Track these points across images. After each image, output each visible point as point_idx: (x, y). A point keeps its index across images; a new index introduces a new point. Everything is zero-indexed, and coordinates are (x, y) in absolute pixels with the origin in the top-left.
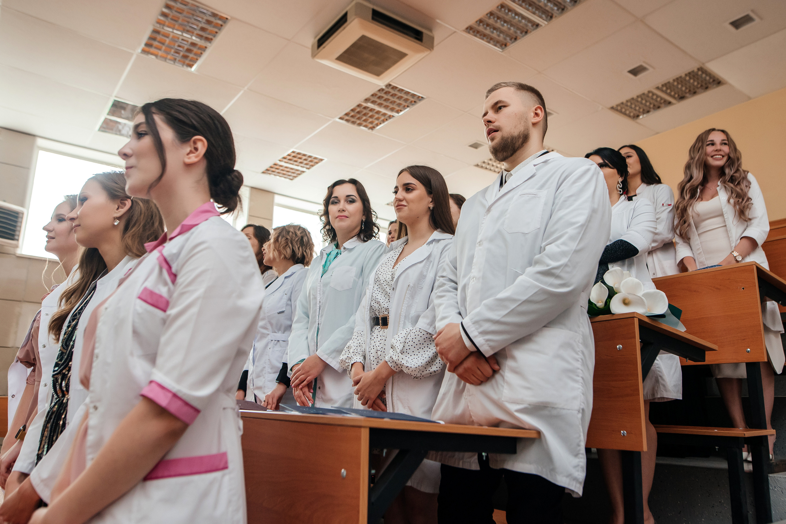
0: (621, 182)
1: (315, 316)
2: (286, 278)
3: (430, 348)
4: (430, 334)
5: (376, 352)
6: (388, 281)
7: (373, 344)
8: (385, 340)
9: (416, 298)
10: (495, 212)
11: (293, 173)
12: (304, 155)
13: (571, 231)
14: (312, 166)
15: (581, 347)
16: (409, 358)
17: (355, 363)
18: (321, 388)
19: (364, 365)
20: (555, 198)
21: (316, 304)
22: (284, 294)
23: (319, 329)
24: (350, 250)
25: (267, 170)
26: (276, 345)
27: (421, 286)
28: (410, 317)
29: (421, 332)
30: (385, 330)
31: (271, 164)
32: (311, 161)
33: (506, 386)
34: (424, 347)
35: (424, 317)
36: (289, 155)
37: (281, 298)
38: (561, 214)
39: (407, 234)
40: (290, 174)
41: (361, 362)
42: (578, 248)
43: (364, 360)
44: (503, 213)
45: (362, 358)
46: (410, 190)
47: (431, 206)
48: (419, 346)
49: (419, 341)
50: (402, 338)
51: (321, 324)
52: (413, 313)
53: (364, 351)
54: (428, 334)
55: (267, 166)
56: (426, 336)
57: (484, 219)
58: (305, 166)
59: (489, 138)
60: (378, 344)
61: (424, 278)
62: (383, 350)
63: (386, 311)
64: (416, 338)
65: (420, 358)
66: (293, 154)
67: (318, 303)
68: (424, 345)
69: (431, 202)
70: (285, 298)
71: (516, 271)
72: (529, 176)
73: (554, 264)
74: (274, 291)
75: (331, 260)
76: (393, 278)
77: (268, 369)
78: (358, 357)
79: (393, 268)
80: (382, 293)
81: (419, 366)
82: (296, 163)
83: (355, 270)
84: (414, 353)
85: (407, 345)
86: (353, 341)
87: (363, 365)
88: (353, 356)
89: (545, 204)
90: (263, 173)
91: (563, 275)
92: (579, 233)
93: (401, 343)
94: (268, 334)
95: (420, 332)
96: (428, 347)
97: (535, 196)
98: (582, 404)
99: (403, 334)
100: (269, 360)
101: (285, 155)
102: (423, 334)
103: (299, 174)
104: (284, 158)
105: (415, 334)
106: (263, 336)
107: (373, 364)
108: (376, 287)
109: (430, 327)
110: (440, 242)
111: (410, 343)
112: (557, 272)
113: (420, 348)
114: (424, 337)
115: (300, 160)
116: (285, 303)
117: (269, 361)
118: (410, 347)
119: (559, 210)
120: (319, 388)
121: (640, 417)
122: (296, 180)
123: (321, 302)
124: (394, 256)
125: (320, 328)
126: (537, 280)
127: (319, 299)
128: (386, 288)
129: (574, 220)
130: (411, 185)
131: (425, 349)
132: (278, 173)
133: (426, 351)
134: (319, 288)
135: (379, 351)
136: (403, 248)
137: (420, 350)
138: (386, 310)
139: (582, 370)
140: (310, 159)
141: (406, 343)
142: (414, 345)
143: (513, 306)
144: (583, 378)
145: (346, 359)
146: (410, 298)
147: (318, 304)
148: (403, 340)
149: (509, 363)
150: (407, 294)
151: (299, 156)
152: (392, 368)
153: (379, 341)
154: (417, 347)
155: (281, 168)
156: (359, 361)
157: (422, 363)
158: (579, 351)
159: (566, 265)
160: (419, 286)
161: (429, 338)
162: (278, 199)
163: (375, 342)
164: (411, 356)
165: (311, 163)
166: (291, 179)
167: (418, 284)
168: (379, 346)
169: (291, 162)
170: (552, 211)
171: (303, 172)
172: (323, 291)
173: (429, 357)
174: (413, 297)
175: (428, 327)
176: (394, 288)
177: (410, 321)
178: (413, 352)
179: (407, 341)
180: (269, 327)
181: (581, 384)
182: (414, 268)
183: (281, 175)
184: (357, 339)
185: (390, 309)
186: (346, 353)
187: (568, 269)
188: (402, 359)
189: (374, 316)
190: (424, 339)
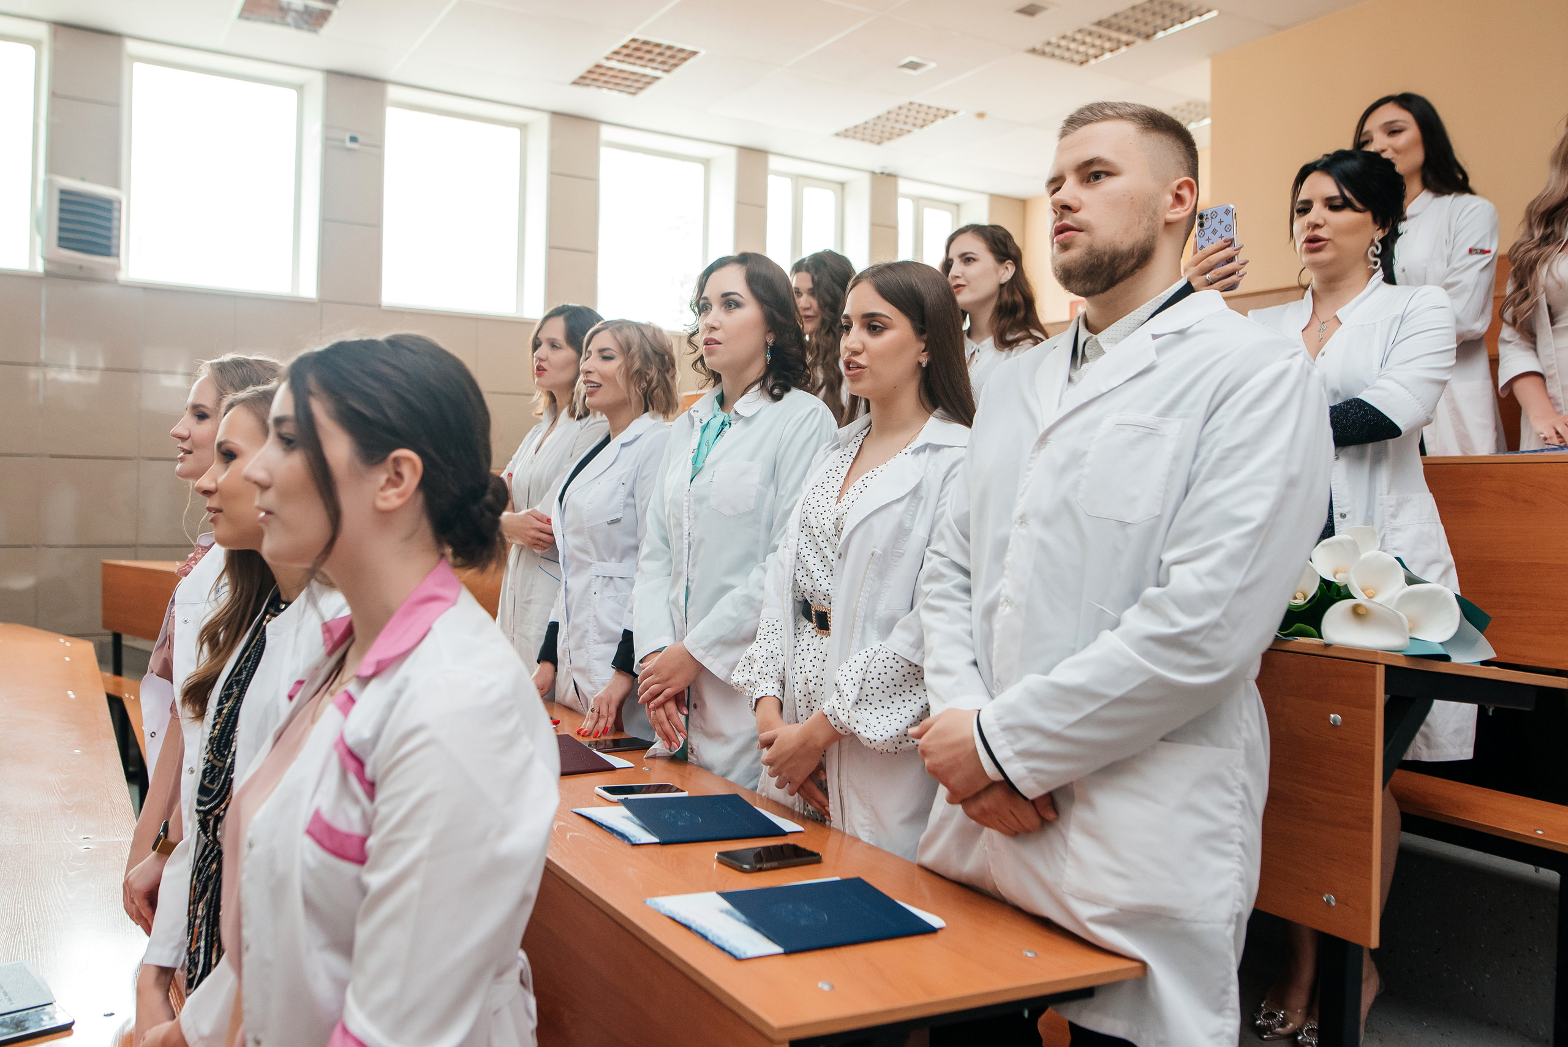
0: (1381, 241)
1: (681, 562)
2: (623, 445)
3: (915, 694)
4: (916, 666)
5: (806, 684)
6: (829, 534)
7: (800, 663)
8: (824, 661)
9: (888, 576)
10: (1057, 449)
11: (637, 81)
12: (658, 45)
13: (1231, 539)
14: (676, 65)
15: (1244, 774)
16: (871, 713)
17: (762, 697)
18: (698, 707)
19: (782, 700)
20: (1199, 444)
21: (681, 536)
22: (619, 485)
23: (690, 592)
24: (748, 420)
25: (583, 77)
26: (607, 585)
27: (900, 551)
28: (876, 618)
29: (897, 662)
30: (825, 640)
31: (589, 65)
32: (672, 57)
33: (1070, 862)
34: (904, 692)
35: (905, 627)
36: (625, 47)
37: (614, 493)
38: (1211, 490)
39: (868, 410)
40: (628, 83)
41: (775, 696)
42: (1247, 582)
43: (781, 690)
44: (1076, 458)
45: (777, 686)
46: (878, 329)
47: (924, 360)
48: (892, 689)
49: (893, 679)
50: (857, 672)
51: (692, 581)
52: (883, 610)
53: (781, 673)
54: (913, 666)
55: (582, 70)
56: (907, 669)
57: (1032, 458)
58: (661, 66)
59: (1057, 242)
60: (809, 666)
61: (906, 535)
62: (820, 682)
63: (824, 599)
64: (886, 673)
65: (895, 716)
66: (634, 45)
67: (685, 537)
68: (903, 689)
69: (923, 351)
70: (623, 491)
71: (1102, 609)
72: (1140, 369)
73: (1188, 622)
74: (600, 475)
75: (711, 442)
76: (839, 529)
77: (593, 635)
78: (770, 685)
79: (838, 501)
80: (816, 553)
81: (891, 737)
82: (639, 62)
83: (757, 471)
84: (882, 704)
85: (867, 686)
86: (759, 645)
87: (780, 700)
88: (759, 680)
89: (1176, 458)
90: (574, 83)
91: (1207, 646)
92: (1250, 547)
93: (854, 685)
94: (591, 564)
95: (896, 660)
96: (911, 691)
97: (1151, 432)
98: (1239, 904)
99: (860, 664)
100: (595, 616)
101: (616, 47)
102: (902, 667)
103: (649, 83)
104: (616, 53)
105: (884, 664)
106: (582, 566)
107: (800, 707)
108: (804, 539)
109: (915, 653)
110: (941, 451)
111: (875, 683)
112: (1195, 640)
113: (895, 694)
114: (904, 671)
115: (648, 56)
116: (622, 503)
117: (594, 619)
118: (874, 691)
119: (1207, 479)
120: (695, 706)
121: (1370, 878)
122: (643, 94)
123: (691, 534)
124: (840, 467)
125: (692, 589)
126: (1145, 654)
127: (687, 528)
128: (826, 547)
129: (1241, 512)
130: (880, 318)
131: (905, 696)
132: (606, 82)
133: (907, 701)
134: (686, 506)
135: (811, 681)
136: (861, 446)
137: (896, 698)
138: (825, 597)
139: (1241, 828)
140: (669, 53)
141: (867, 681)
142: (883, 687)
143: (1090, 708)
144: (1242, 844)
145: (745, 684)
146: (875, 578)
147: (686, 539)
148: (858, 678)
149: (1078, 814)
150: (868, 572)
151: (646, 48)
152: (838, 729)
153: (811, 661)
154: (889, 692)
155: (611, 73)
156: (771, 693)
157: (897, 730)
158: (1236, 787)
159: (1216, 625)
160: (896, 552)
161: (914, 674)
162: (606, 133)
163: (803, 659)
164: (876, 709)
165: (672, 61)
166: (634, 94)
167: (893, 547)
168: (810, 672)
169: (632, 60)
170: (1191, 477)
171: (657, 78)
172: (694, 512)
173: (914, 716)
174: (881, 575)
175: (913, 650)
176: (840, 554)
177: (875, 625)
178: (880, 701)
179: (868, 677)
180: (592, 549)
181: (1238, 859)
182: (884, 514)
183: (611, 86)
184: (767, 641)
185: (834, 597)
186: (744, 668)
187: (1219, 633)
188: (857, 722)
189: (800, 599)
190: (904, 676)
